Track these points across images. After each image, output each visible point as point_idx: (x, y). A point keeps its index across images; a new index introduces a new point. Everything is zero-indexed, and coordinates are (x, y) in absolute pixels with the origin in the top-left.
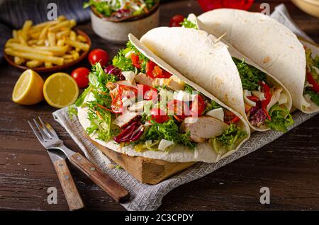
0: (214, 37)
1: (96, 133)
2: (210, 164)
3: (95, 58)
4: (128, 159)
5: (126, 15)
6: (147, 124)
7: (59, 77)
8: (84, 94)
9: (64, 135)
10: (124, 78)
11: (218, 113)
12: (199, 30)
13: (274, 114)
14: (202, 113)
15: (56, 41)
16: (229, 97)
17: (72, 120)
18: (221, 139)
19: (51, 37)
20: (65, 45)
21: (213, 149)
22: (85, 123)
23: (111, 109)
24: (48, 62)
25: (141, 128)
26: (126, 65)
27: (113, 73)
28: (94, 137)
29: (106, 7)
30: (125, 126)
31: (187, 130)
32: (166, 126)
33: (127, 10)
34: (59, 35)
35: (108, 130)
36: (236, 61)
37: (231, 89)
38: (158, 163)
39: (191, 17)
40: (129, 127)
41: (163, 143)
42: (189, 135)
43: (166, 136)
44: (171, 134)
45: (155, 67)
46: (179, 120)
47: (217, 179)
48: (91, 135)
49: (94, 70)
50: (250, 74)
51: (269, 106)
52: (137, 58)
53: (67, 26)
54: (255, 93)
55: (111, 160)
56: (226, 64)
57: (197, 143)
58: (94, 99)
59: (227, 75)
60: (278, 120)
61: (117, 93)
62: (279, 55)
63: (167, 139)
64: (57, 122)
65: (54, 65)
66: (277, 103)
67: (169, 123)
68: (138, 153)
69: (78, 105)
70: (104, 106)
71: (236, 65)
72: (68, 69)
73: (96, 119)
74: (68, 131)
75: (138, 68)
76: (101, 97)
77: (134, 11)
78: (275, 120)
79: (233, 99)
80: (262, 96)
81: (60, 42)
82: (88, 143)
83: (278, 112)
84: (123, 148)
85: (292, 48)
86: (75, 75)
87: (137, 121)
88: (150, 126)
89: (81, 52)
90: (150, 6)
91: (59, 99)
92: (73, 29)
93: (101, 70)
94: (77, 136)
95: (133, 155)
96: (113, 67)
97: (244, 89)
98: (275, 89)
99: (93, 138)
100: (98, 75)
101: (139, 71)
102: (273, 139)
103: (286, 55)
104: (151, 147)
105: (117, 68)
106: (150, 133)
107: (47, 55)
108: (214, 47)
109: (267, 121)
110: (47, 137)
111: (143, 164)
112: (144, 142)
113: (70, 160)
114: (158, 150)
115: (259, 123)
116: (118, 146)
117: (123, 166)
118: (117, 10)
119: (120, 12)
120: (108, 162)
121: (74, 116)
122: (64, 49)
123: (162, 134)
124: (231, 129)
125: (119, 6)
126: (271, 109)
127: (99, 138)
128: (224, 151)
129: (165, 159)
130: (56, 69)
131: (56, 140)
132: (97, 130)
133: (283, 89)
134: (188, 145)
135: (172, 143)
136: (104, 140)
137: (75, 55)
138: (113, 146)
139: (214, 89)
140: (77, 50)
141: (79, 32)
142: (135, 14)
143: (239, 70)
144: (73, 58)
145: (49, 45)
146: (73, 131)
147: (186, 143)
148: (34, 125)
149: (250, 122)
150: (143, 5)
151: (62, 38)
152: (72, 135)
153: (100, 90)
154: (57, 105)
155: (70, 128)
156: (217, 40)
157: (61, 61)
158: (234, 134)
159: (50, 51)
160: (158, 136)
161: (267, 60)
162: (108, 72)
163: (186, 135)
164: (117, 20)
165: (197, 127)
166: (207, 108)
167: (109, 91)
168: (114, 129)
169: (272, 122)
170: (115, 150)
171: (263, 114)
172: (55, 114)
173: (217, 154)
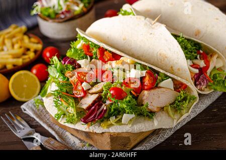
0: (151, 20)
1: (63, 117)
2: (168, 129)
3: (48, 54)
4: (96, 137)
5: (68, 15)
6: (108, 102)
7: (21, 74)
8: (46, 86)
9: (34, 124)
10: (80, 66)
11: (168, 83)
12: (136, 16)
13: (215, 77)
14: (155, 86)
15: (13, 46)
16: (174, 68)
17: (39, 110)
18: (175, 105)
19: (8, 43)
20: (21, 47)
21: (169, 116)
22: (53, 111)
23: (73, 94)
24: (9, 64)
25: (104, 107)
26: (79, 55)
27: (69, 63)
28: (62, 121)
29: (51, 11)
30: (89, 108)
31: (145, 103)
32: (126, 102)
33: (68, 11)
34: (14, 40)
35: (75, 113)
36: (176, 36)
37: (175, 61)
38: (124, 135)
39: (126, 7)
40: (93, 107)
41: (126, 117)
42: (147, 106)
43: (127, 111)
44: (131, 108)
45: (105, 53)
46: (135, 95)
47: (176, 141)
48: (59, 121)
49: (52, 63)
50: (189, 46)
51: (209, 71)
52: (87, 47)
53: (20, 32)
54: (196, 61)
55: (80, 139)
56: (167, 41)
57: (154, 112)
58: (57, 88)
59: (170, 49)
60: (219, 82)
61: (76, 80)
62: (207, 27)
63: (128, 113)
64: (26, 114)
65: (14, 66)
66: (215, 67)
67: (128, 99)
68: (105, 130)
69: (43, 96)
70: (67, 92)
71: (176, 39)
72: (28, 67)
73: (62, 105)
74: (37, 120)
75: (90, 56)
76: (63, 85)
77: (75, 11)
78: (216, 83)
79: (179, 69)
80: (202, 64)
81: (16, 46)
82: (57, 128)
83: (218, 75)
84: (91, 127)
85: (217, 19)
86: (34, 71)
87: (99, 101)
88: (112, 104)
89: (35, 52)
90: (87, 5)
91: (24, 94)
92: (25, 34)
93: (58, 61)
94: (46, 123)
95: (101, 132)
96: (68, 58)
97: (187, 59)
98: (211, 56)
99: (62, 123)
100: (56, 67)
101: (91, 59)
102: (215, 99)
103: (213, 26)
104: (115, 122)
105: (73, 59)
106: (112, 110)
107: (7, 58)
108: (153, 28)
109: (209, 84)
110: (20, 128)
111: (111, 138)
112: (108, 118)
113: (44, 145)
114: (122, 124)
115: (203, 87)
116: (86, 126)
117: (92, 143)
118: (60, 12)
119: (63, 13)
120: (77, 142)
121: (40, 106)
122: (21, 51)
123: (123, 109)
124: (182, 95)
125: (62, 9)
126: (211, 73)
127: (68, 122)
128: (179, 115)
129: (130, 131)
130: (16, 69)
131: (28, 129)
132: (64, 114)
133: (219, 54)
134: (147, 115)
135: (133, 116)
136: (71, 123)
137: (31, 55)
138: (82, 127)
139: (160, 64)
140: (32, 50)
141: (31, 35)
142: (76, 13)
143: (180, 43)
144: (29, 58)
145: (8, 50)
146: (41, 119)
147: (145, 114)
148: (7, 120)
149: (197, 87)
150: (81, 5)
151: (17, 42)
152: (42, 123)
153: (61, 79)
154: (23, 99)
155: (39, 116)
156: (153, 22)
157: (20, 62)
158: (185, 99)
159: (9, 54)
160: (120, 112)
161: (198, 33)
162: (65, 63)
163: (144, 106)
164: (61, 20)
165: (153, 98)
166: (158, 81)
167: (68, 79)
168: (80, 112)
169: (214, 84)
170: (84, 130)
171: (205, 79)
172: (23, 107)
173: (173, 119)
